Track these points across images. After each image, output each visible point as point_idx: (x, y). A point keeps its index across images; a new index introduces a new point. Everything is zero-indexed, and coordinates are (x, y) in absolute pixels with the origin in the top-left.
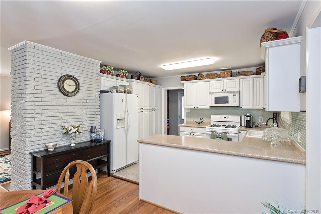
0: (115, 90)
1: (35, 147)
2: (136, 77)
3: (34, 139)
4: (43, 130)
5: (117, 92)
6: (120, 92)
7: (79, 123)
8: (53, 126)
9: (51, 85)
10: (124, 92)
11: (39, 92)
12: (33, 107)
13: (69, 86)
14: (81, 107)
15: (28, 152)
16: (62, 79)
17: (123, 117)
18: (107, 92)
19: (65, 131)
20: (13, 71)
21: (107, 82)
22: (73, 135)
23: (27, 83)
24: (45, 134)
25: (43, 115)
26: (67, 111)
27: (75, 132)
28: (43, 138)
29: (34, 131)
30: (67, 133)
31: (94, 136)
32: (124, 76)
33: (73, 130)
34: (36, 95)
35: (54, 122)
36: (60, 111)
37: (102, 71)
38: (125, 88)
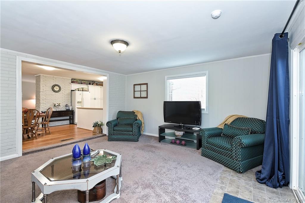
0: (78, 90)
1: (43, 110)
2: (92, 84)
3: (43, 107)
4: (46, 104)
5: (78, 91)
6: (80, 91)
7: (59, 103)
8: (50, 103)
9: (49, 88)
10: (83, 91)
11: (45, 91)
12: (43, 96)
13: (56, 89)
14: (62, 97)
15: (41, 111)
16: (53, 86)
17: (81, 101)
18: (74, 91)
19: (54, 105)
20: (36, 81)
21: (75, 86)
22: (57, 106)
23: (41, 88)
24: (47, 106)
25: (46, 99)
26: (56, 98)
27: (58, 106)
28: (46, 107)
29: (43, 104)
30: (55, 105)
31: (67, 108)
32: (84, 83)
33: (57, 105)
34: (44, 92)
35: (50, 101)
36: (53, 98)
37: (72, 82)
38: (83, 89)
